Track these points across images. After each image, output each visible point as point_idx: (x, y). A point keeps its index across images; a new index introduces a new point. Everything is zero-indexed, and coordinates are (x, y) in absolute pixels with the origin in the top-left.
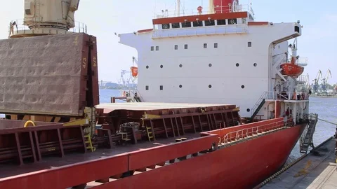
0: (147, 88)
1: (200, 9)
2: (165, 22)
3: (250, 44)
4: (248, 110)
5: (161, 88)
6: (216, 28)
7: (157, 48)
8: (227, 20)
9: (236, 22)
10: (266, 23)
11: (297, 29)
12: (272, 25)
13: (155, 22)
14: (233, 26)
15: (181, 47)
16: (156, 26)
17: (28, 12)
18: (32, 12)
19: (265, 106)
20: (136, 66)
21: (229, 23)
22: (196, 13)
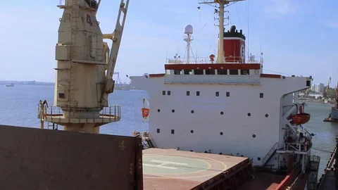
0: (158, 131)
1: (212, 57)
2: (176, 68)
3: (262, 95)
4: (259, 159)
5: (173, 132)
6: (228, 77)
7: (169, 93)
8: (239, 71)
9: (248, 73)
10: (278, 76)
11: (308, 83)
12: (284, 77)
13: (167, 67)
14: (245, 77)
15: (193, 93)
16: (169, 71)
19: (276, 156)
20: (148, 107)
21: (242, 73)
22: (209, 62)
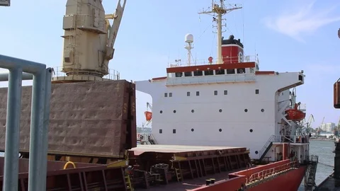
0: (161, 131)
1: (211, 59)
2: (177, 71)
3: (257, 92)
4: (257, 152)
5: (174, 131)
6: (225, 77)
7: (171, 95)
8: (236, 70)
9: (244, 71)
10: (273, 72)
11: (301, 78)
12: (278, 74)
13: (169, 70)
14: (242, 76)
15: (193, 93)
16: (170, 74)
17: (67, 60)
18: (72, 60)
19: (272, 148)
20: (150, 111)
21: (238, 72)
22: (207, 63)
